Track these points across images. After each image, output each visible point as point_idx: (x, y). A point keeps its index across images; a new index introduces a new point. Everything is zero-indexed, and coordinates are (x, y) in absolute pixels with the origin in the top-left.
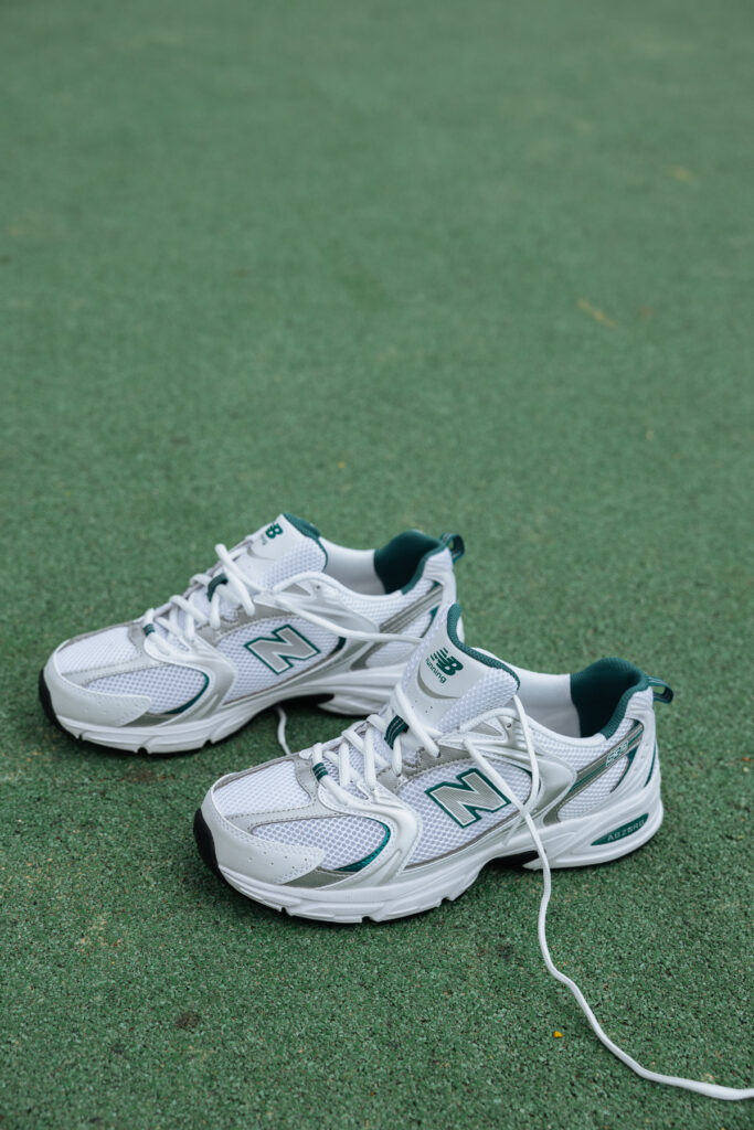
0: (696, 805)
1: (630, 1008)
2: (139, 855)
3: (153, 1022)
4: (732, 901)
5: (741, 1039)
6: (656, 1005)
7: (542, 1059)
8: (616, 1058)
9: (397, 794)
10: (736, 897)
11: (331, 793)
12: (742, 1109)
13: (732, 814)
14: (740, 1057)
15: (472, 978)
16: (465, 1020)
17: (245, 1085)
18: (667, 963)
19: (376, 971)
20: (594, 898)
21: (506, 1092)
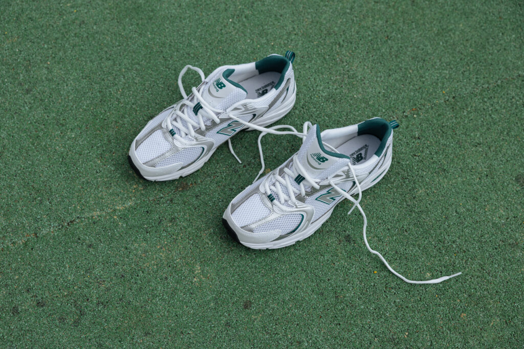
0: (400, 141)
1: (396, 252)
2: (198, 229)
3: (236, 309)
4: (422, 189)
5: (436, 255)
6: (405, 248)
7: (372, 284)
8: (396, 276)
9: (304, 202)
10: (423, 187)
11: (279, 207)
12: (441, 285)
13: (414, 142)
14: (437, 262)
15: (340, 254)
16: (342, 275)
17: (277, 326)
18: (405, 227)
19: (305, 262)
20: (373, 202)
21: (364, 302)
